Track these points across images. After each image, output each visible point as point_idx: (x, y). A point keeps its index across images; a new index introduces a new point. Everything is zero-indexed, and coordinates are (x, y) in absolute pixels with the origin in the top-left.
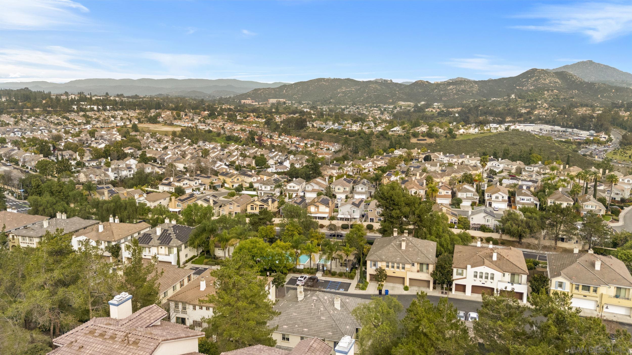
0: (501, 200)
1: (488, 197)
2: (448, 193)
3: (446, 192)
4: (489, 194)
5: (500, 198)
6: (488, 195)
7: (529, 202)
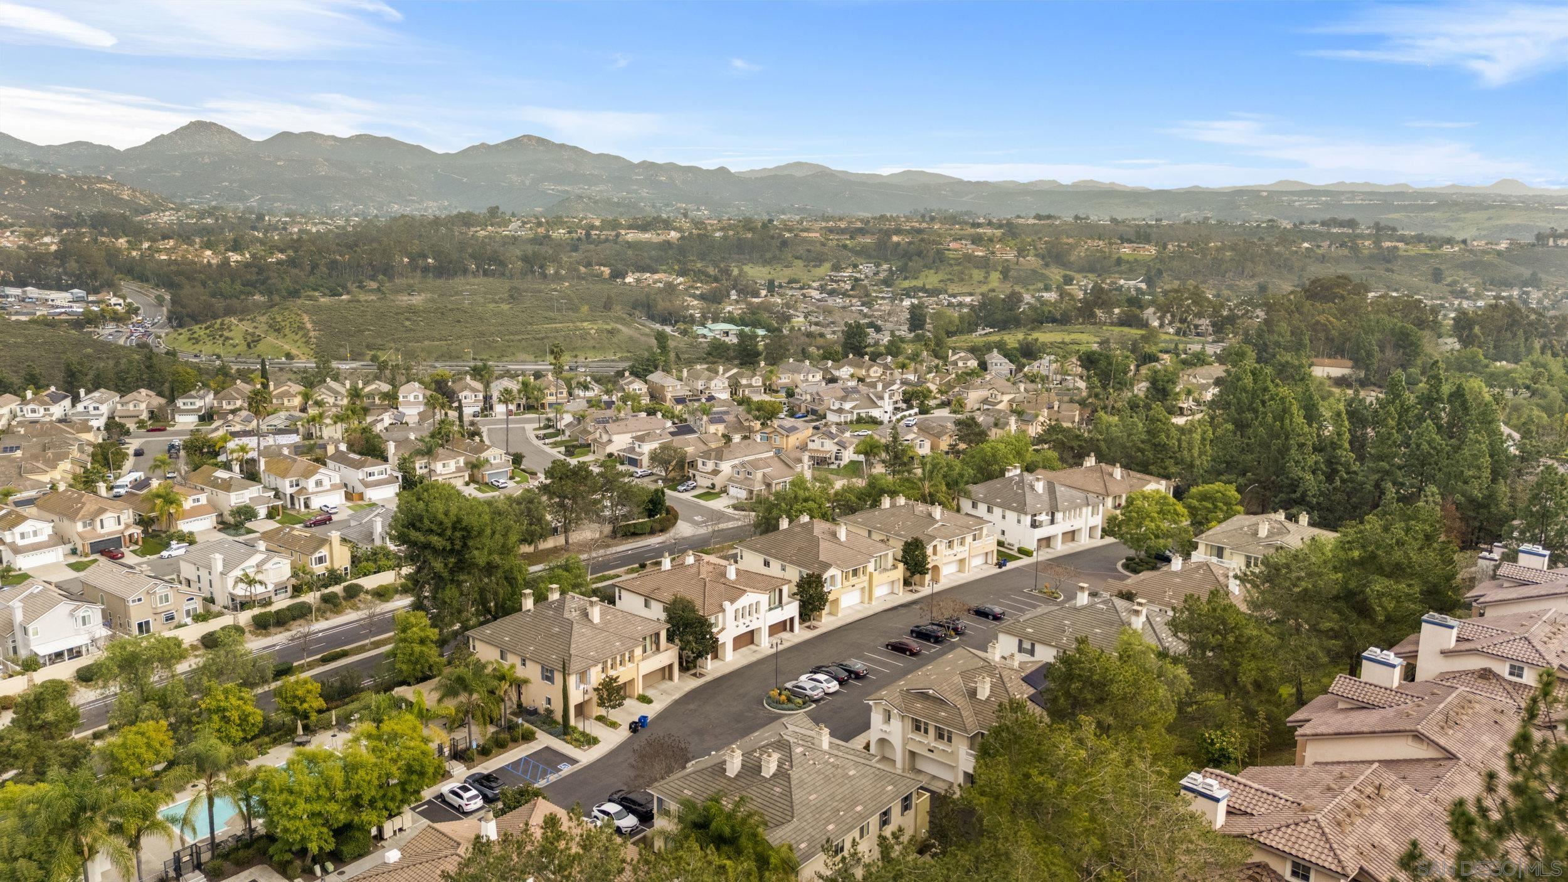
0: (329, 487)
1: (292, 486)
2: (198, 500)
3: (194, 500)
4: (294, 479)
5: (327, 484)
6: (291, 482)
7: (384, 476)
